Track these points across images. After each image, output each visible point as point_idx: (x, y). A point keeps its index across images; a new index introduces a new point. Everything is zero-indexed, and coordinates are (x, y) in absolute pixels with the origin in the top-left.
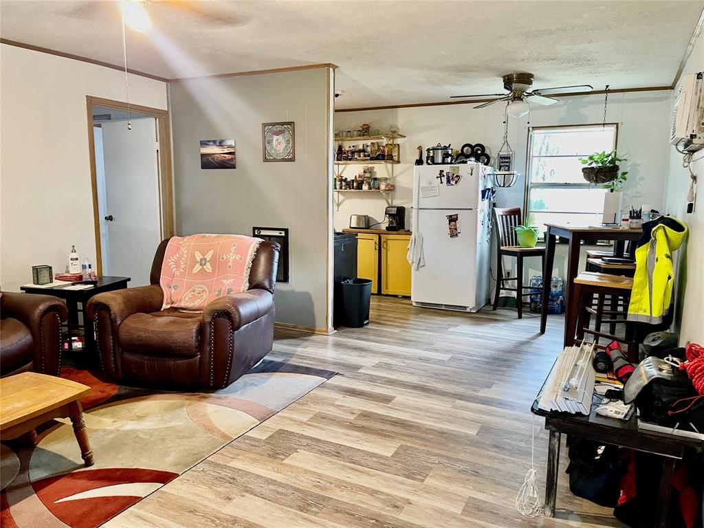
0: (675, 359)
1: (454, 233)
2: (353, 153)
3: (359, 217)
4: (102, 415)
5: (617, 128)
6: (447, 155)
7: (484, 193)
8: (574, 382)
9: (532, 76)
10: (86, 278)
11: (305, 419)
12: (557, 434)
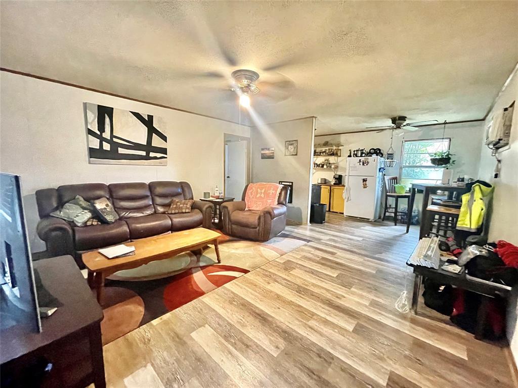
0: (490, 247)
1: (365, 186)
2: (320, 153)
3: (322, 179)
4: (224, 246)
5: (450, 140)
6: (362, 153)
7: (380, 169)
8: (429, 253)
9: (406, 117)
10: (221, 197)
11: (299, 257)
12: (419, 276)
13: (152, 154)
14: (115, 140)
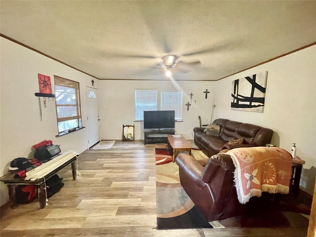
13: (253, 104)
14: (239, 97)
